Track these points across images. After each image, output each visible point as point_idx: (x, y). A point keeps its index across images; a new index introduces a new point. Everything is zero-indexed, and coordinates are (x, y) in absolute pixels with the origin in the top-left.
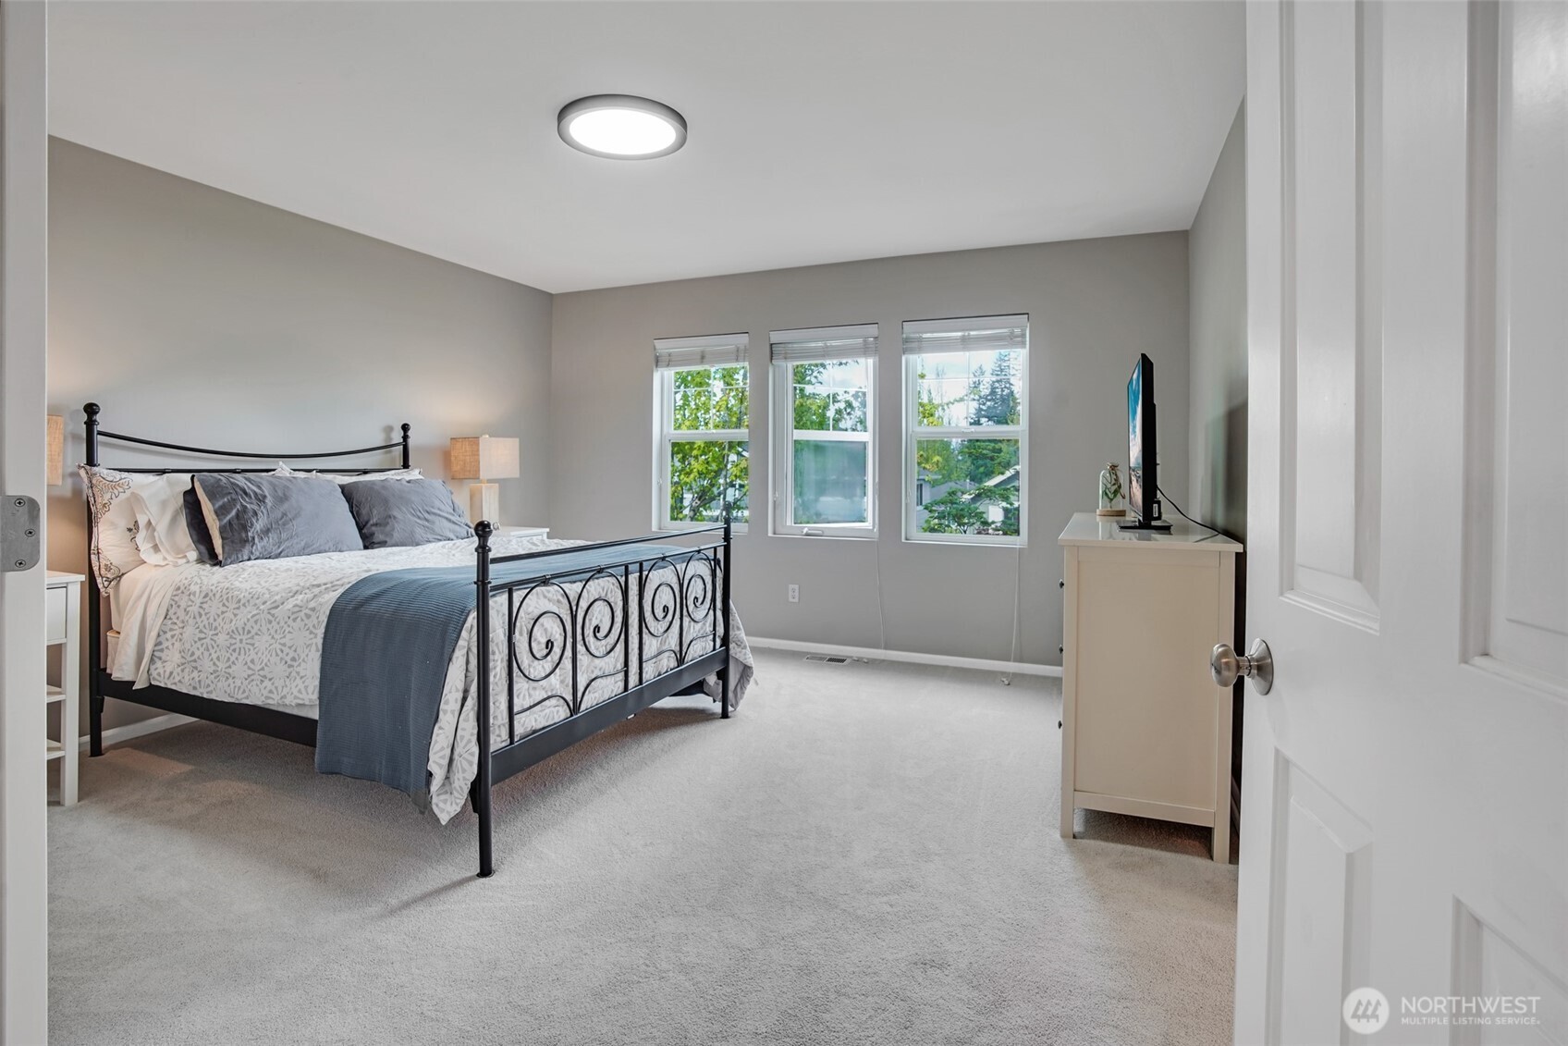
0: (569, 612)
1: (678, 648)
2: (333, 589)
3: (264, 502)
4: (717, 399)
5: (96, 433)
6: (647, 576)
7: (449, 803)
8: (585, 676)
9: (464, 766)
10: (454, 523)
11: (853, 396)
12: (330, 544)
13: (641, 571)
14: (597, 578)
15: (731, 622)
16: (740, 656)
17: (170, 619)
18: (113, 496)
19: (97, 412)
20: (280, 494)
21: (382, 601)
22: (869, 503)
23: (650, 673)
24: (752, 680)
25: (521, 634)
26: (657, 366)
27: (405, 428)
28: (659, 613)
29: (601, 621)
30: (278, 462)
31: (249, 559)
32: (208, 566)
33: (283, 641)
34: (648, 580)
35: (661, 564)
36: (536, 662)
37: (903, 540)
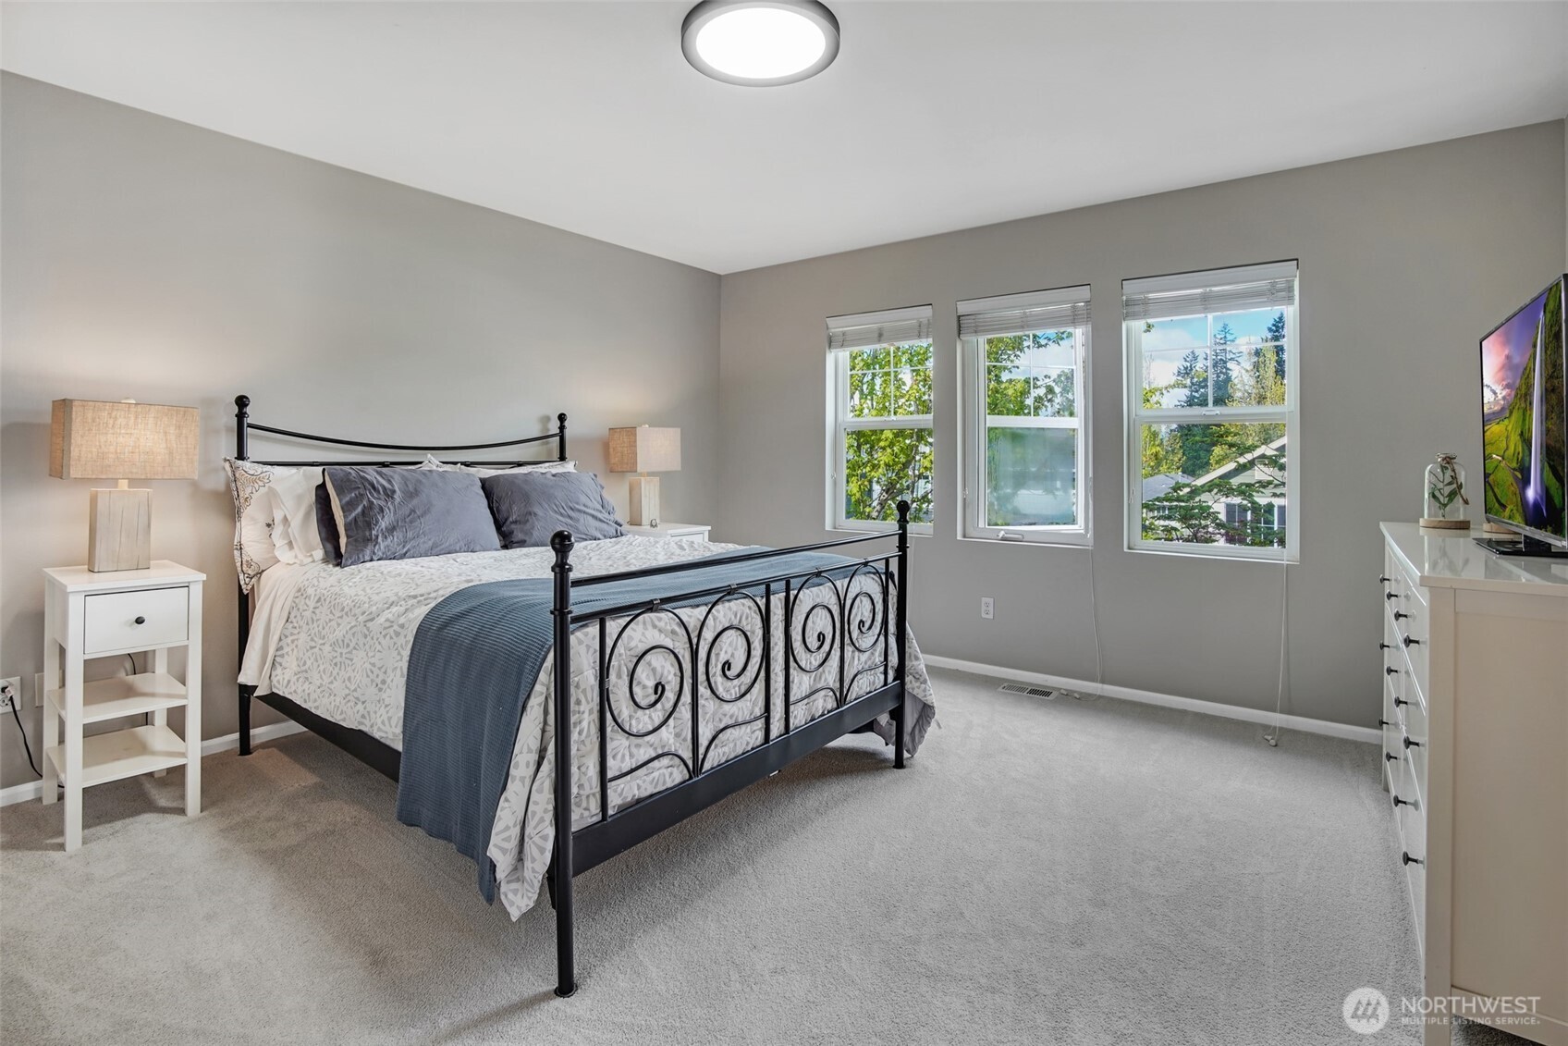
0: (688, 645)
1: (838, 685)
2: (426, 602)
3: (392, 498)
4: (907, 388)
5: (245, 425)
6: (796, 597)
7: (519, 895)
8: (711, 726)
9: (533, 854)
10: (601, 520)
11: (1054, 381)
12: (462, 543)
13: (788, 590)
14: (729, 601)
15: (907, 649)
16: (918, 693)
17: (292, 622)
18: (254, 490)
19: (247, 405)
20: (411, 488)
21: (464, 623)
22: (1079, 499)
23: (799, 717)
24: (933, 723)
25: (619, 676)
26: (830, 347)
27: (562, 418)
28: (813, 642)
29: (732, 655)
30: (426, 454)
31: (371, 560)
32: (331, 566)
33: (373, 660)
34: (797, 601)
35: (816, 580)
36: (640, 712)
37: (1126, 550)
